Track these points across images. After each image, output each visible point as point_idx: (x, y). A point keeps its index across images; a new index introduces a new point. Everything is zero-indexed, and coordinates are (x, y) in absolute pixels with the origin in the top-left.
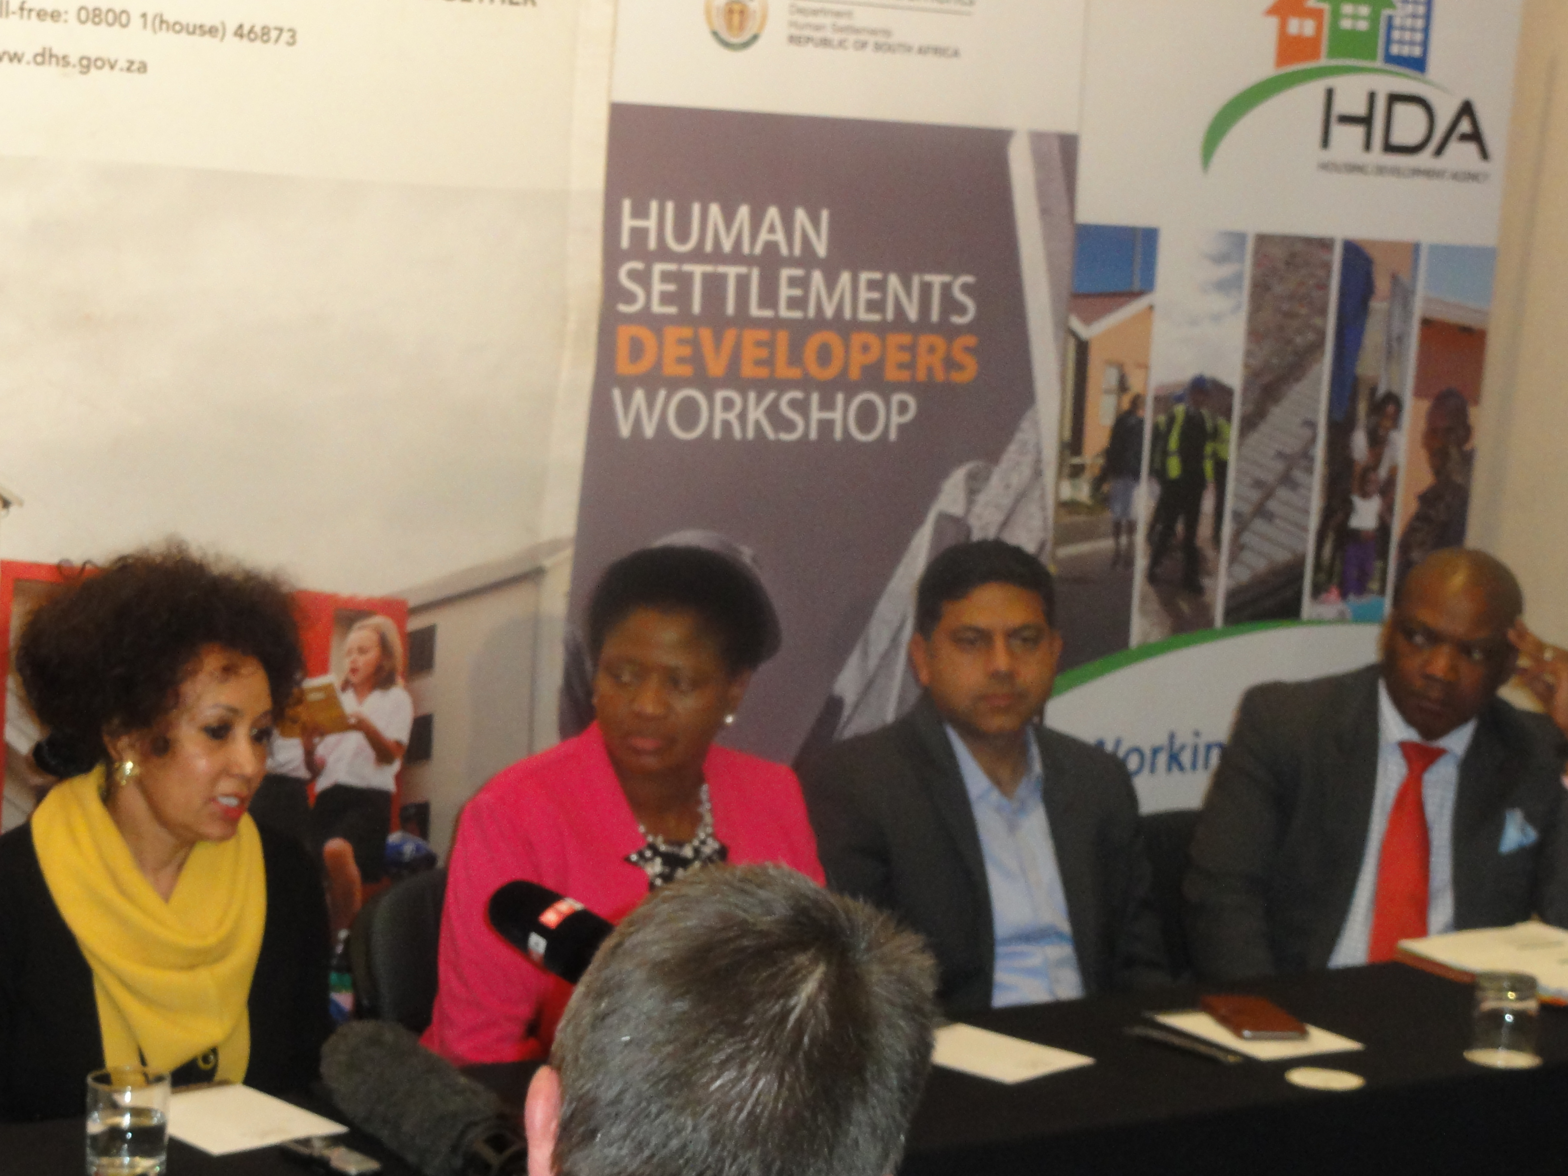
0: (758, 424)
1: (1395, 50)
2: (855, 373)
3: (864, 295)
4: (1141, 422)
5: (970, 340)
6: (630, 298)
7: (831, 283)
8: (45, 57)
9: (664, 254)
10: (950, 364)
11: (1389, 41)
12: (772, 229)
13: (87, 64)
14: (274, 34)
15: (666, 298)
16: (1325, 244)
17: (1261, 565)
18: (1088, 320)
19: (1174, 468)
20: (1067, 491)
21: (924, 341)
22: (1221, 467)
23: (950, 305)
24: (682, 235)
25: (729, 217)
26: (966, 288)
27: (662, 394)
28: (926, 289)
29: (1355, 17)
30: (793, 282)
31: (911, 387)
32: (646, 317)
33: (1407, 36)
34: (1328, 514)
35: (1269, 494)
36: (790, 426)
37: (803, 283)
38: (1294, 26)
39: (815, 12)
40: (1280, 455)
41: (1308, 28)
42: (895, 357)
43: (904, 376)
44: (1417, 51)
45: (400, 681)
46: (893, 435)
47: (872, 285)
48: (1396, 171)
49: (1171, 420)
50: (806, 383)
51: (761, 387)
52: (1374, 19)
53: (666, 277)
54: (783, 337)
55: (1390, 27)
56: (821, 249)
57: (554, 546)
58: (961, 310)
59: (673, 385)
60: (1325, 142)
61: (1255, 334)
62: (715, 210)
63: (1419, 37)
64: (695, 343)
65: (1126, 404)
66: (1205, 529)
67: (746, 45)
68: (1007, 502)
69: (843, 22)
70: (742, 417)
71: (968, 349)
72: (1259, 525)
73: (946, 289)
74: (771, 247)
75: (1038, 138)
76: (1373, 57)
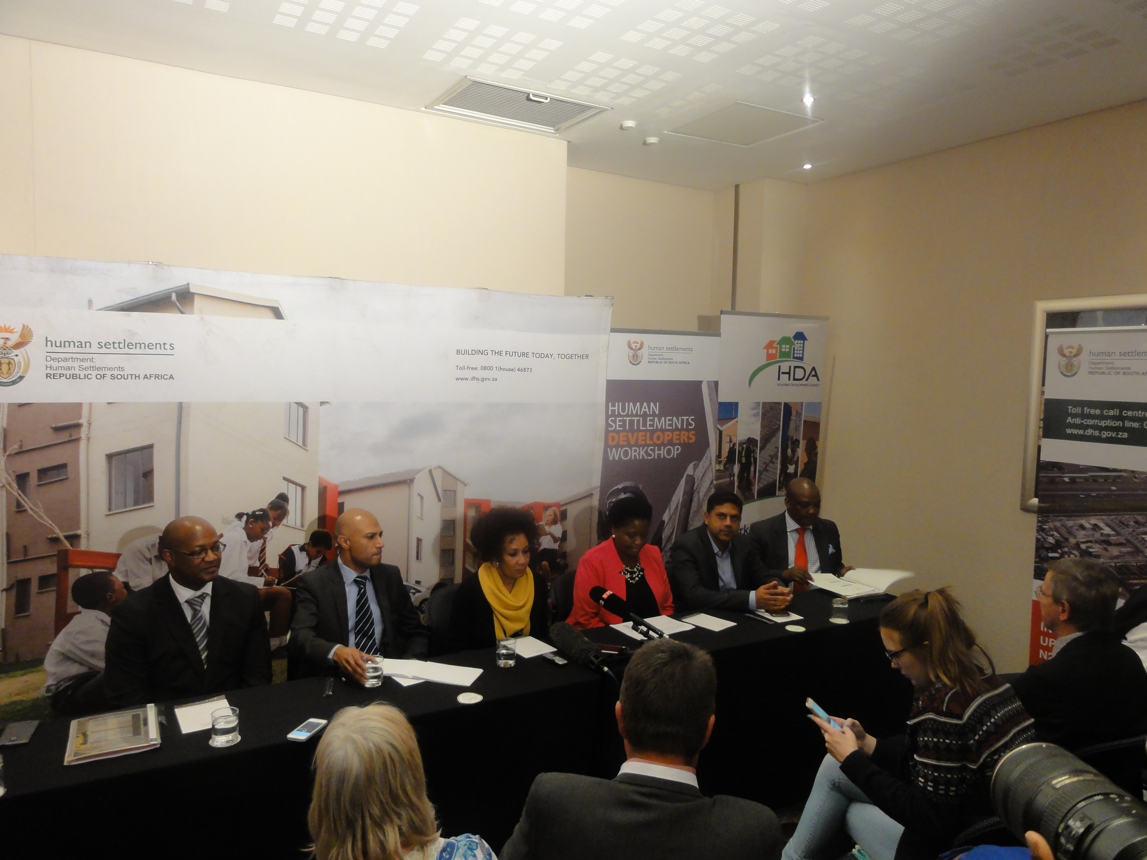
0: (643, 455)
1: (795, 355)
2: (666, 442)
3: (667, 423)
4: (736, 449)
5: (694, 432)
6: (612, 426)
7: (659, 420)
8: (474, 378)
9: (619, 415)
10: (689, 438)
11: (794, 354)
12: (645, 408)
13: (483, 380)
14: (527, 370)
15: (620, 426)
16: (779, 404)
17: (765, 483)
18: (722, 425)
19: (744, 460)
20: (718, 467)
21: (683, 432)
22: (755, 459)
23: (689, 424)
24: (623, 411)
25: (635, 406)
26: (692, 419)
27: (620, 449)
28: (683, 420)
29: (785, 348)
30: (650, 420)
31: (680, 444)
32: (615, 431)
33: (798, 352)
34: (781, 470)
35: (767, 465)
36: (650, 455)
37: (653, 420)
38: (770, 351)
39: (654, 355)
40: (770, 456)
41: (774, 351)
42: (675, 437)
43: (678, 442)
44: (801, 355)
45: (559, 522)
46: (675, 457)
47: (669, 420)
48: (797, 385)
49: (743, 449)
50: (654, 445)
51: (643, 446)
52: (790, 348)
53: (620, 421)
54: (648, 434)
55: (794, 350)
56: (657, 413)
57: (596, 488)
58: (691, 425)
59: (622, 447)
60: (779, 379)
61: (763, 426)
62: (631, 404)
63: (801, 352)
64: (627, 436)
65: (731, 446)
66: (752, 475)
67: (638, 364)
68: (704, 471)
69: (661, 357)
70: (639, 454)
71: (693, 434)
72: (765, 473)
73: (687, 420)
74: (645, 412)
75: (709, 382)
76: (790, 358)
